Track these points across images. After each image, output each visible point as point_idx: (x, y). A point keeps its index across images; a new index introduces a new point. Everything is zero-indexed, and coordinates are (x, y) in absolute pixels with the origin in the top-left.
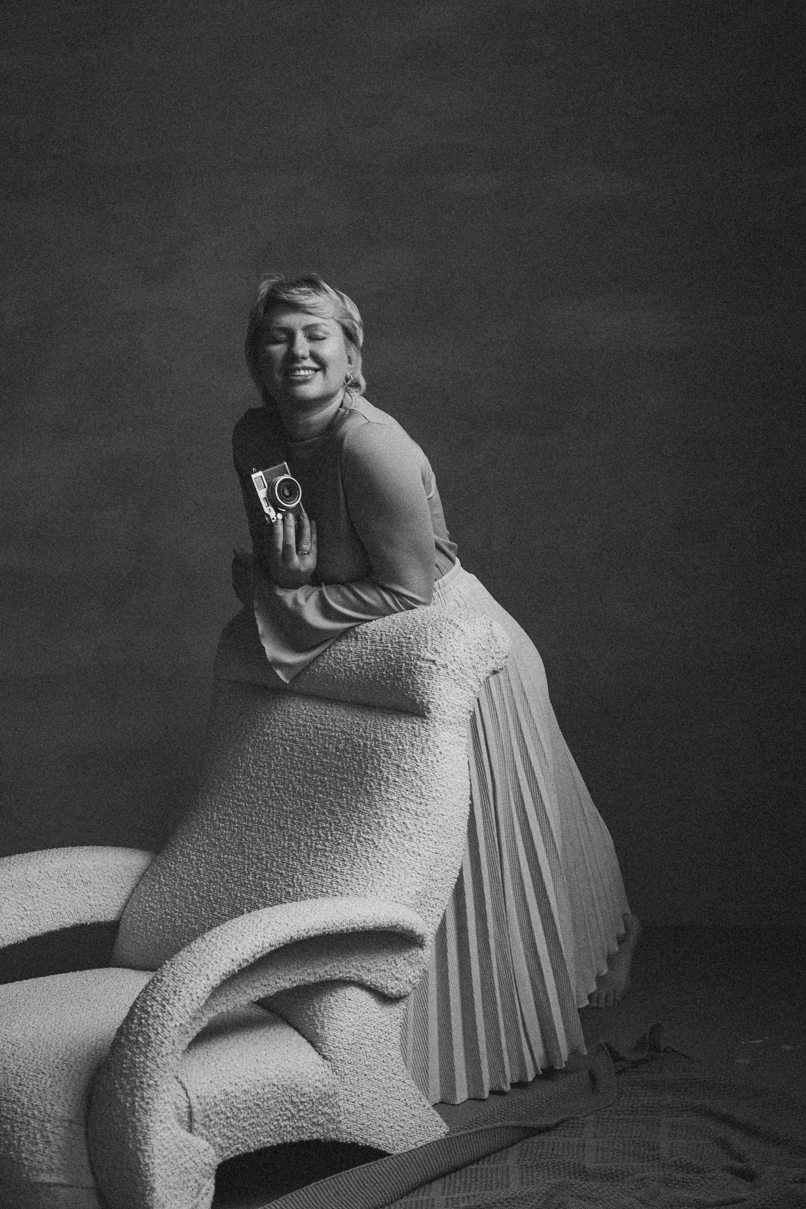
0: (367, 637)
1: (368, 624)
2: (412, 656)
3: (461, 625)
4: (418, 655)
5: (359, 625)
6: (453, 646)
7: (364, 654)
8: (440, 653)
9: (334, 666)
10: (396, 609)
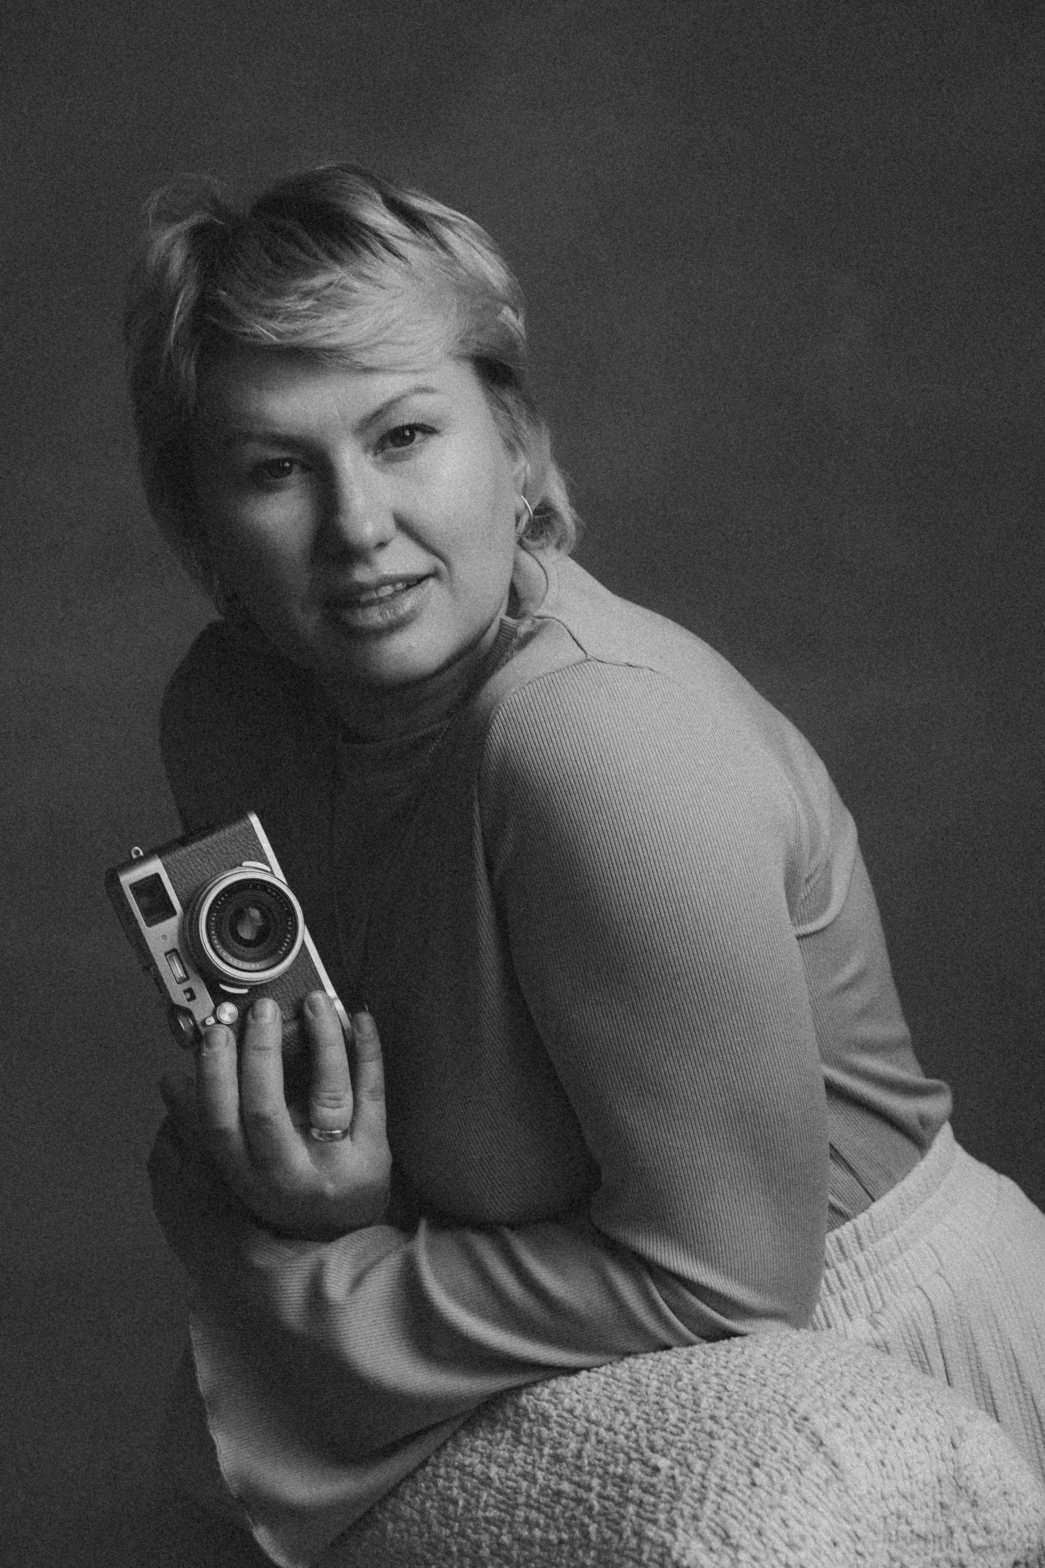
0: (545, 1432)
1: (561, 1384)
2: (646, 1547)
3: (836, 1440)
4: (663, 1544)
5: (535, 1384)
6: (791, 1523)
7: (521, 1500)
8: (737, 1548)
9: (436, 1529)
10: (664, 1335)
